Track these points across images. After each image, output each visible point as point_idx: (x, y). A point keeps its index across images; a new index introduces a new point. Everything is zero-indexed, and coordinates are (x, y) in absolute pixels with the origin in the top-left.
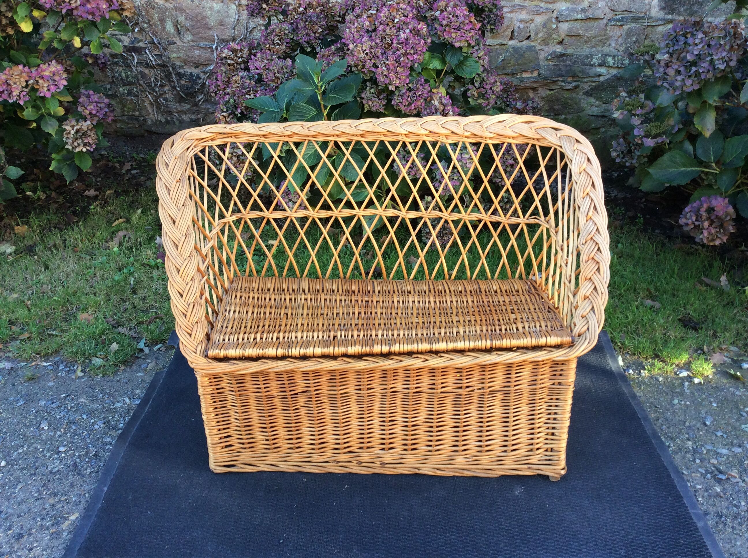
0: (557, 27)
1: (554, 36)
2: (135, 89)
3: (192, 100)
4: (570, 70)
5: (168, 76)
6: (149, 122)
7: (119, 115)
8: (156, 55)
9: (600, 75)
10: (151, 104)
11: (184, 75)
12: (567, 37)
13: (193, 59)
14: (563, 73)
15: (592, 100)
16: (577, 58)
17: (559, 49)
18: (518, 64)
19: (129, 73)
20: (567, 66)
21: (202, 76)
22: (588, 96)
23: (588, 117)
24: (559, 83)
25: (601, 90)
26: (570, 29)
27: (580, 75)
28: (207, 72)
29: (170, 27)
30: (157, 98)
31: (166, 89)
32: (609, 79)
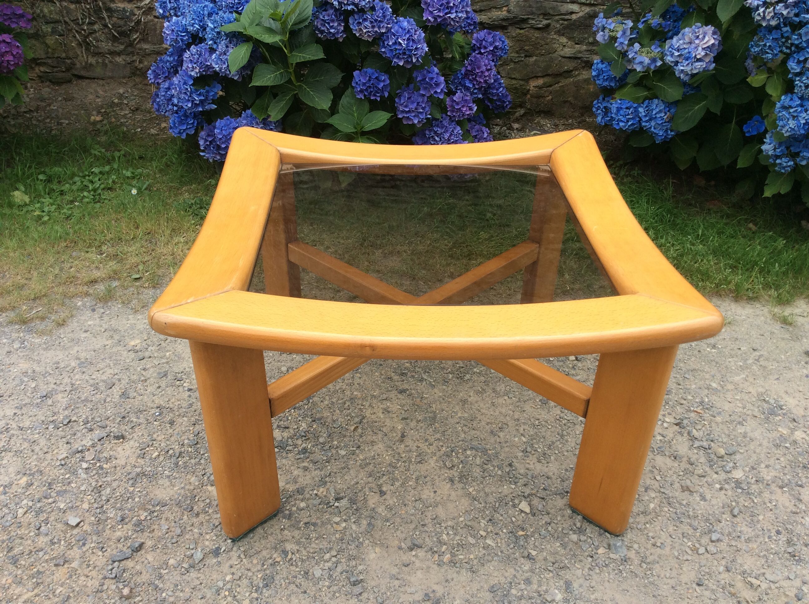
2: (60, 27)
3: (127, 39)
4: (541, 6)
5: (98, 11)
6: (78, 65)
7: (43, 56)
9: (572, 13)
10: (80, 45)
11: (116, 11)
14: (534, 9)
15: (564, 40)
19: (52, 8)
20: (537, 2)
21: (137, 12)
22: (559, 35)
23: (560, 58)
24: (531, 22)
25: (572, 29)
27: (551, 12)
28: (142, 8)
30: (87, 37)
31: (96, 27)
32: (582, 17)
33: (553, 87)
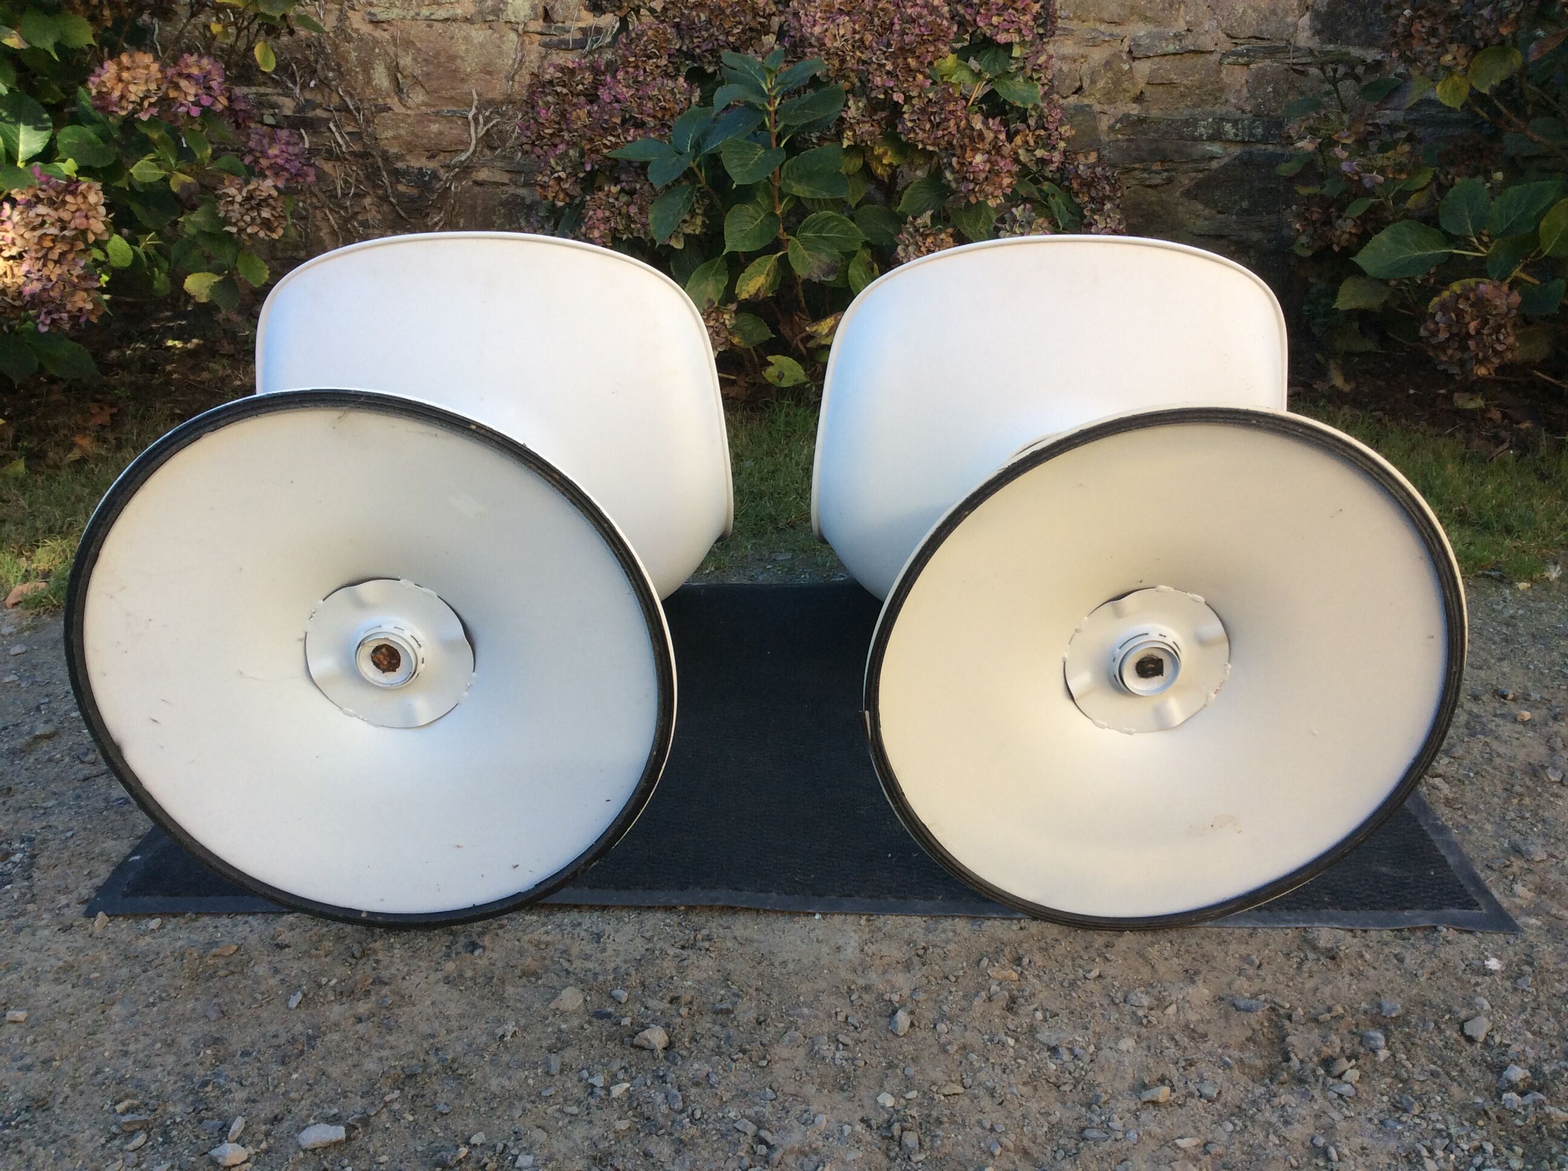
0: (1131, 68)
1: (1126, 85)
3: (421, 224)
4: (1157, 148)
5: (372, 176)
8: (348, 133)
9: (1211, 158)
10: (333, 234)
11: (405, 173)
12: (1150, 88)
13: (425, 141)
14: (1144, 154)
16: (1169, 125)
17: (1135, 110)
20: (1151, 141)
21: (443, 174)
24: (1138, 174)
25: (1214, 187)
26: (1153, 71)
27: (1176, 158)
28: (455, 167)
29: (381, 77)
30: (347, 220)
31: (367, 201)
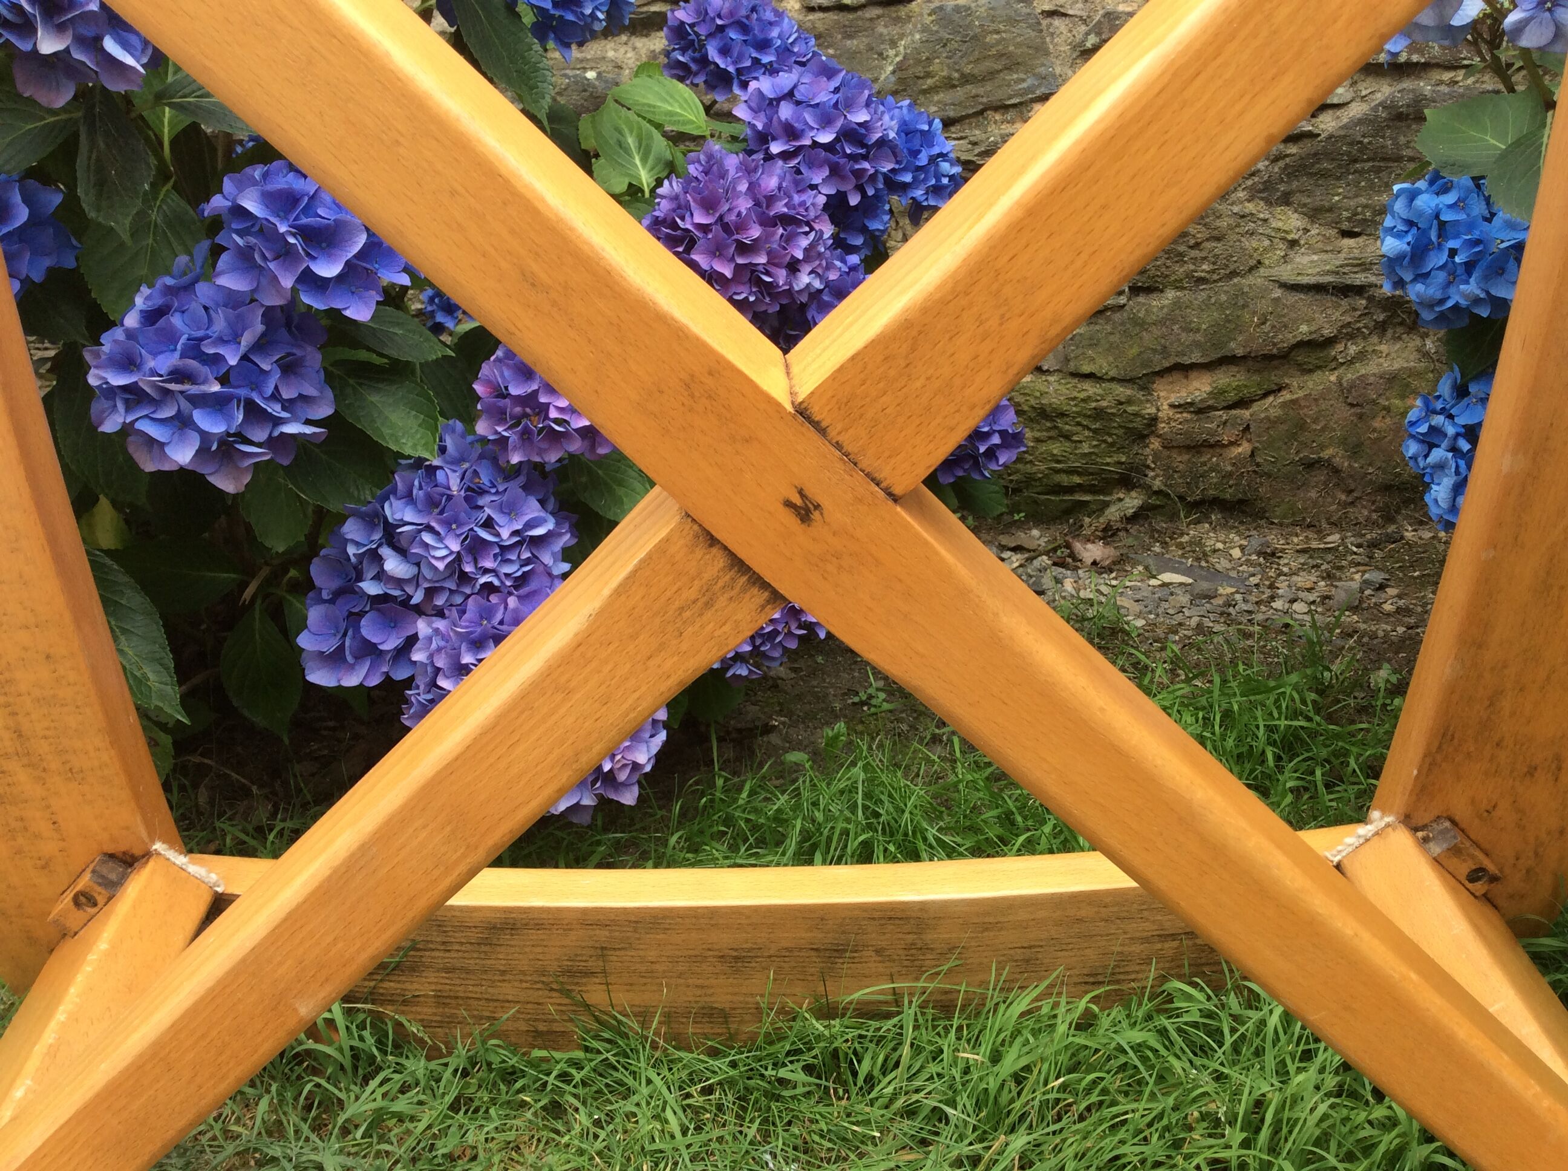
15: (1291, 221)
18: (967, 79)
22: (1269, 203)
23: (1278, 293)
32: (1360, 122)
33: (1256, 407)
